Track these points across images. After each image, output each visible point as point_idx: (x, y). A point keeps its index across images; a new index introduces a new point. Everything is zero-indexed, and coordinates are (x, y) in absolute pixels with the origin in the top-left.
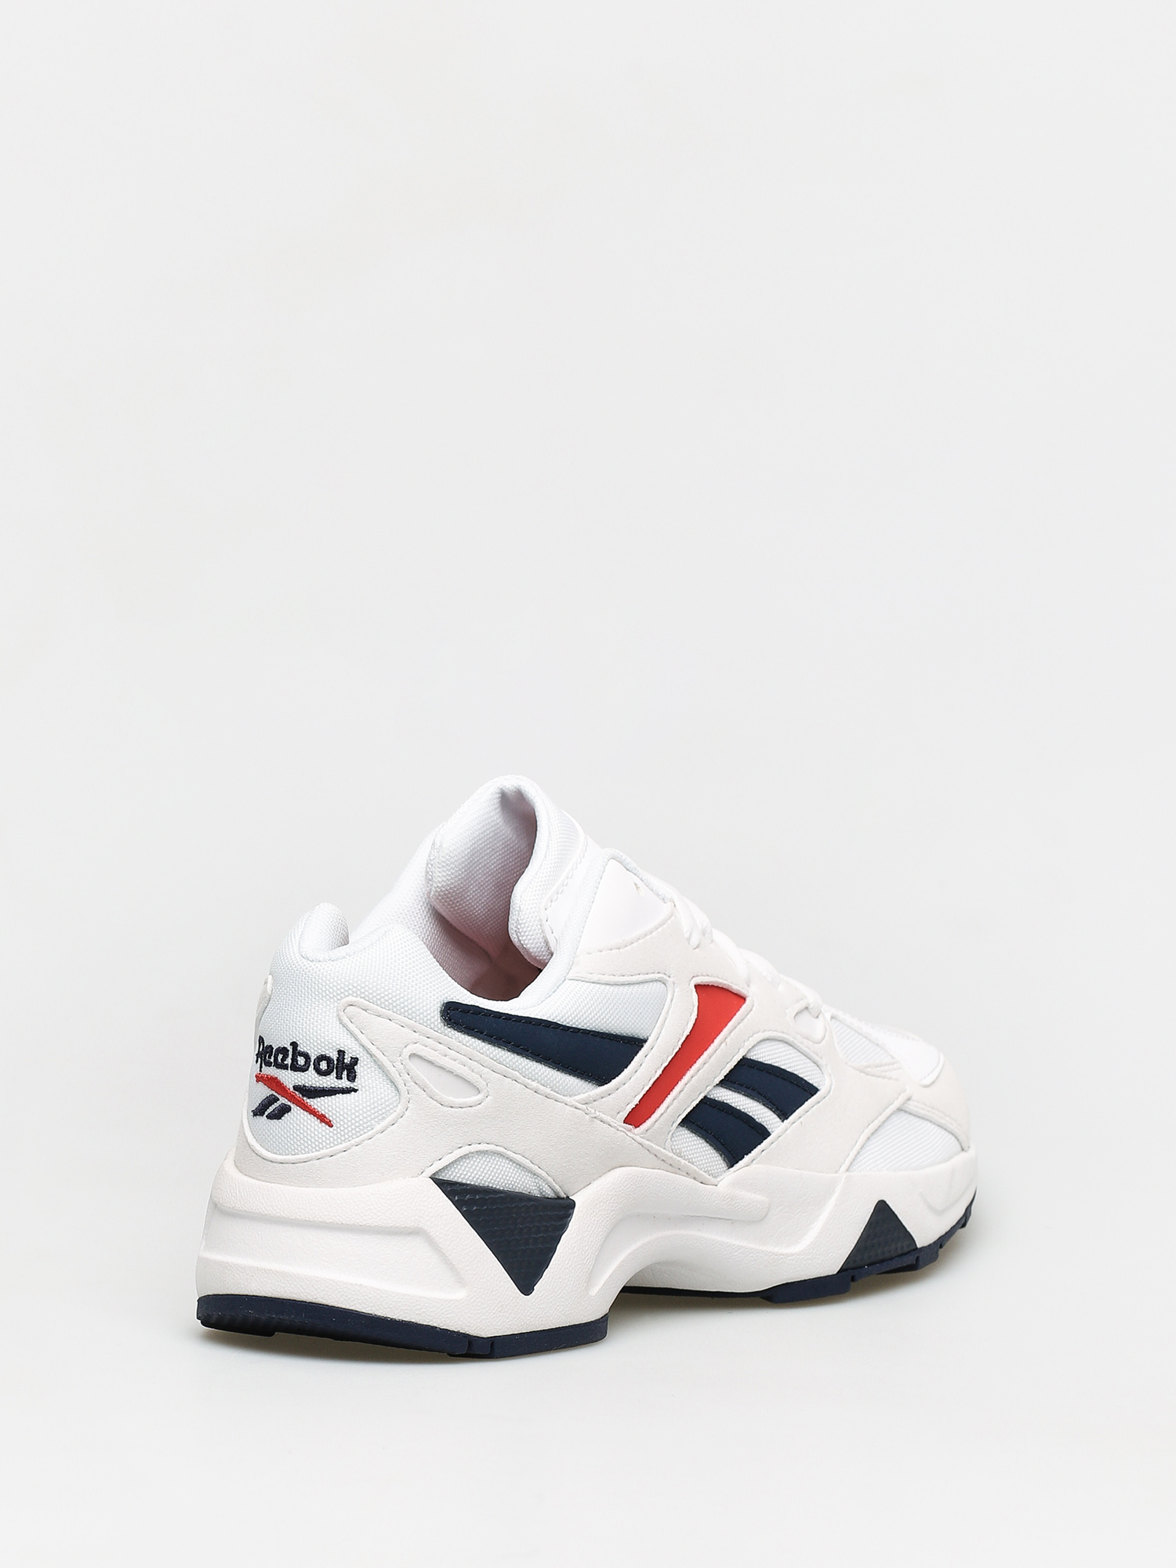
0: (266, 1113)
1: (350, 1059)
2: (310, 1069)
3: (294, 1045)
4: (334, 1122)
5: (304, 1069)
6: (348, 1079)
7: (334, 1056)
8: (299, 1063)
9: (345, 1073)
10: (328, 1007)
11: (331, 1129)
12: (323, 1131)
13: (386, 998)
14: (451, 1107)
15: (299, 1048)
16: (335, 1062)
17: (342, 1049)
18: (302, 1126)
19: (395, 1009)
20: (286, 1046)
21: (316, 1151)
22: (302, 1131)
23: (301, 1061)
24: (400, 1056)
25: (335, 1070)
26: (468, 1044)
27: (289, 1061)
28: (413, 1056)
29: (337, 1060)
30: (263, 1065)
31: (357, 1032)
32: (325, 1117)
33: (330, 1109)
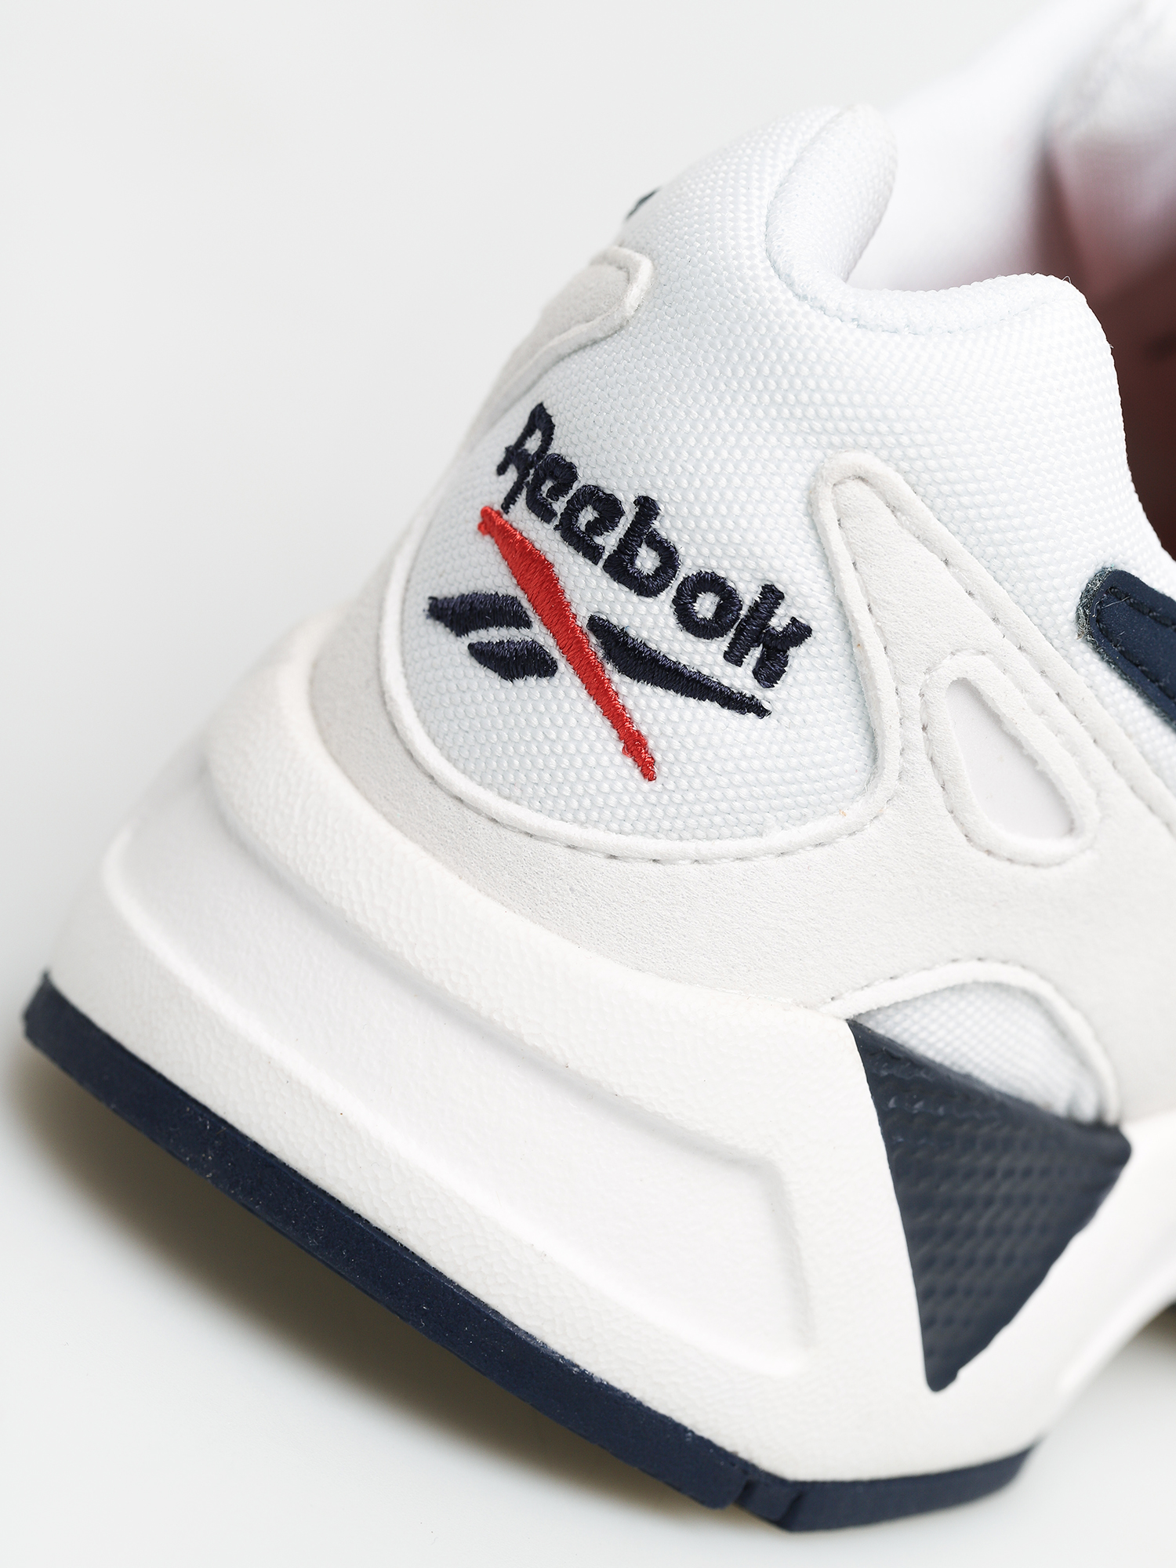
0: (474, 637)
1: (787, 621)
2: (663, 596)
3: (647, 508)
4: (661, 770)
5: (645, 587)
6: (756, 673)
7: (748, 594)
8: (638, 563)
9: (756, 653)
10: (793, 453)
11: (646, 785)
12: (619, 776)
13: (965, 500)
14: (989, 852)
15: (656, 524)
16: (743, 612)
17: (780, 587)
18: (566, 735)
19: (972, 540)
20: (620, 496)
21: (575, 820)
22: (559, 749)
23: (647, 561)
24: (928, 670)
25: (731, 634)
26: (1108, 700)
27: (609, 541)
28: (966, 686)
29: (751, 609)
30: (522, 500)
31: (843, 559)
32: (645, 745)
33: (669, 731)
